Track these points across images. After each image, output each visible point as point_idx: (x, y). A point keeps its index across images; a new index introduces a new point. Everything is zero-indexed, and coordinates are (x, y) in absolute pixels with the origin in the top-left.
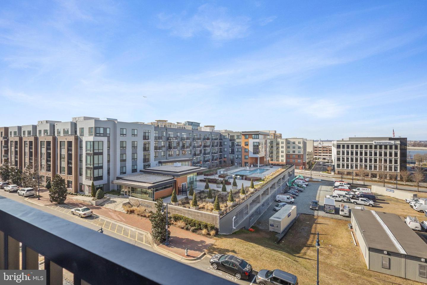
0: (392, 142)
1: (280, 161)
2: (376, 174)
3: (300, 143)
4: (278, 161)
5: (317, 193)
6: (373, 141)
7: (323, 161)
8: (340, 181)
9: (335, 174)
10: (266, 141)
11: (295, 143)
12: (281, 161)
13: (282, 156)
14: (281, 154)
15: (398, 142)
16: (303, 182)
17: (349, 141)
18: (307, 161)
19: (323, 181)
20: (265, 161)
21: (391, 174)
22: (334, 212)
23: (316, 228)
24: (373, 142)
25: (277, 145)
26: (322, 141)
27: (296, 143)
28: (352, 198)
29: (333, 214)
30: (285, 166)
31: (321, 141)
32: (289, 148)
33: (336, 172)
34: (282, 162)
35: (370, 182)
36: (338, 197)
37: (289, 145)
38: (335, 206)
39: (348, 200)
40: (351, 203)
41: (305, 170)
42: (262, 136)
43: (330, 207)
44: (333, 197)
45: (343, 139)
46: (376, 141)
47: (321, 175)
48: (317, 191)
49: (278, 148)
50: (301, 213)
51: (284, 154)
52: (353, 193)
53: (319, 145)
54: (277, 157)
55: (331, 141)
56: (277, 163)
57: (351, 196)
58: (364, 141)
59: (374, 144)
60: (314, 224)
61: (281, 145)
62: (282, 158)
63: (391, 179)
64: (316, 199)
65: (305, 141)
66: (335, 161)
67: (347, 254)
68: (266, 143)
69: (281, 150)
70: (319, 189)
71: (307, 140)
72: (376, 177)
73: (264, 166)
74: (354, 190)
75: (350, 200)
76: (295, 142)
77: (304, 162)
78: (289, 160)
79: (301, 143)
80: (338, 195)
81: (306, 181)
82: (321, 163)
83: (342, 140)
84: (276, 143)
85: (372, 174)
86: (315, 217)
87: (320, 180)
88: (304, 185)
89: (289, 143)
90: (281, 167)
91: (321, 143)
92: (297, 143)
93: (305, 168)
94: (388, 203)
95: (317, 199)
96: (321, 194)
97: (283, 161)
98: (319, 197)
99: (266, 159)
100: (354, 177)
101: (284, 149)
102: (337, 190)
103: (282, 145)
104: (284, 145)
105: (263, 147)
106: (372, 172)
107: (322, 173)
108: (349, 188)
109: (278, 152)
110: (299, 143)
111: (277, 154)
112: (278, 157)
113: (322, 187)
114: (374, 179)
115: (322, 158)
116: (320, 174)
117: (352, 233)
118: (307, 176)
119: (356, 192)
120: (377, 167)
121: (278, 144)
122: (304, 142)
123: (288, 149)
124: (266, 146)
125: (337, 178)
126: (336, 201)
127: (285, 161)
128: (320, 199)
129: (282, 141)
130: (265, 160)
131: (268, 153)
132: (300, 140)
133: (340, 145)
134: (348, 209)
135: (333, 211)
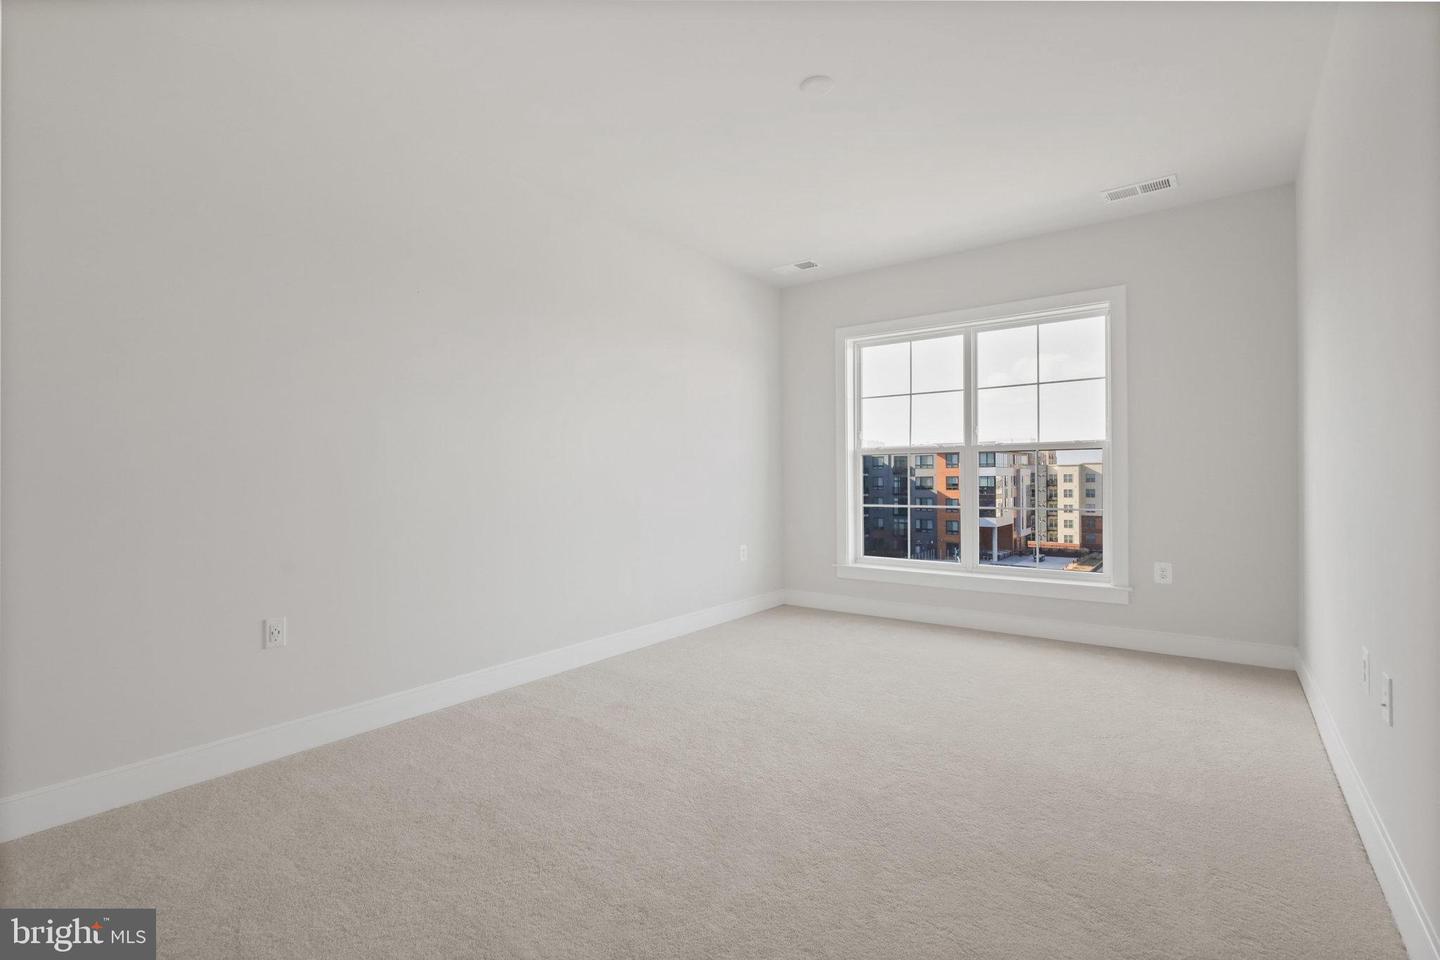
1: (1061, 540)
4: (1051, 540)
10: (1018, 471)
12: (1066, 541)
13: (1068, 524)
14: (1062, 517)
20: (1015, 540)
25: (1048, 485)
30: (1087, 557)
32: (1093, 496)
34: (1068, 544)
37: (1091, 486)
42: (1006, 455)
49: (1051, 498)
51: (1075, 517)
54: (1050, 528)
56: (1049, 545)
61: (1061, 487)
62: (1068, 531)
68: (1016, 480)
69: (1062, 501)
73: (1011, 555)
78: (1093, 537)
84: (1043, 481)
89: (1093, 480)
90: (1075, 559)
97: (1071, 542)
99: (1019, 533)
101: (1075, 501)
103: (1068, 486)
104: (1075, 486)
105: (1009, 493)
109: (1052, 510)
111: (1048, 516)
112: (1054, 528)
121: (1051, 483)
123: (1090, 500)
124: (1018, 489)
127: (1077, 541)
129: (1069, 471)
130: (1015, 536)
131: (1024, 515)
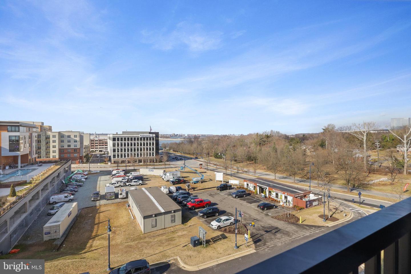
0: (151, 135)
1: (51, 157)
2: (141, 160)
3: (76, 137)
4: (48, 157)
5: (97, 184)
6: (139, 134)
7: (99, 153)
8: (117, 169)
9: (111, 163)
10: (31, 134)
11: (70, 137)
12: (53, 157)
13: (54, 152)
14: (52, 149)
15: (154, 135)
16: (82, 176)
17: (122, 134)
18: (84, 154)
19: (102, 172)
20: (30, 160)
21: (151, 158)
23: (99, 218)
24: (139, 136)
25: (46, 139)
26: (99, 135)
27: (71, 137)
28: (127, 182)
29: (114, 199)
30: (59, 162)
31: (97, 134)
32: (63, 142)
33: (113, 162)
34: (54, 158)
35: (138, 167)
36: (116, 183)
37: (62, 139)
38: (115, 192)
39: (124, 184)
40: (127, 186)
41: (82, 164)
42: (25, 128)
43: (110, 194)
44: (113, 184)
45: (117, 133)
46: (141, 135)
48: (97, 182)
49: (48, 143)
50: (82, 208)
51: (57, 149)
52: (127, 178)
53: (96, 138)
54: (47, 153)
55: (107, 134)
56: (47, 159)
57: (126, 180)
58: (133, 135)
59: (140, 137)
60: (97, 214)
61: (52, 139)
62: (54, 154)
63: (150, 162)
64: (96, 190)
65: (82, 134)
66: (111, 153)
67: (128, 229)
68: (31, 137)
69: (52, 144)
70: (99, 180)
71: (83, 133)
72: (141, 162)
73: (27, 165)
74: (128, 175)
76: (70, 135)
77: (81, 155)
78: (63, 155)
79: (78, 136)
80: (116, 182)
81: (84, 175)
82: (98, 155)
84: (44, 137)
85: (139, 160)
86: (98, 208)
87: (99, 172)
88: (83, 179)
89: (63, 137)
90: (54, 164)
91: (98, 136)
92: (72, 137)
93: (82, 162)
94: (150, 180)
95: (98, 190)
96: (101, 185)
97: (55, 157)
98: (99, 188)
99: (32, 156)
100: (127, 165)
101: (57, 144)
102: (115, 177)
103: (54, 139)
104: (57, 139)
105: (27, 142)
106: (139, 159)
107: (100, 165)
108: (124, 174)
109: (48, 147)
110: (75, 136)
111: (46, 149)
112: (49, 153)
113: (101, 178)
114: (140, 164)
115: (99, 151)
116: (98, 166)
117: (129, 210)
118: (85, 169)
119: (130, 176)
120: (142, 154)
121: (48, 138)
122: (80, 135)
123: (62, 144)
124: (31, 141)
125: (113, 167)
126: (115, 187)
127: (57, 157)
128: (101, 189)
129: (54, 134)
130: (30, 158)
131: (34, 149)
132: (76, 134)
133: (115, 138)
134: (125, 192)
135: (113, 197)
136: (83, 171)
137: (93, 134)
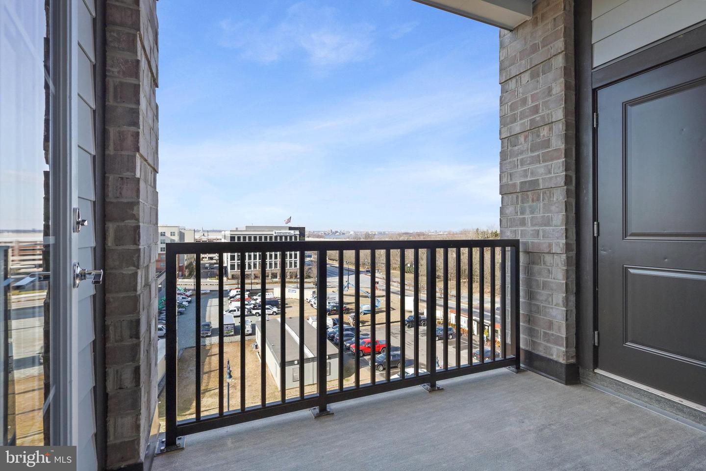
0: (292, 232)
2: (277, 273)
3: (174, 235)
5: (206, 311)
6: (273, 231)
7: (208, 262)
8: (236, 288)
9: (228, 279)
11: (164, 235)
15: (297, 232)
16: (183, 298)
17: (246, 231)
18: (186, 263)
19: (213, 293)
21: (292, 271)
22: (233, 333)
23: (210, 363)
24: (273, 233)
26: (208, 231)
27: (166, 235)
28: (254, 309)
29: (232, 335)
31: (204, 231)
33: (230, 276)
35: (271, 285)
36: (237, 310)
38: (234, 324)
39: (249, 312)
40: (253, 315)
41: (183, 279)
43: (227, 328)
44: (231, 311)
45: (237, 228)
46: (277, 231)
47: (209, 284)
48: (206, 308)
50: (185, 347)
52: (253, 302)
53: (203, 237)
55: (220, 231)
57: (252, 306)
58: (263, 231)
59: (275, 235)
60: (207, 358)
63: (291, 277)
64: (205, 321)
65: (183, 231)
66: (227, 261)
67: (255, 382)
70: (209, 304)
71: (185, 229)
72: (276, 277)
74: (255, 297)
75: (251, 312)
76: (164, 233)
77: (180, 265)
79: (176, 234)
81: (186, 295)
82: (207, 265)
83: (235, 230)
85: (273, 274)
86: (208, 348)
87: (209, 291)
88: (184, 303)
91: (206, 234)
92: (168, 234)
93: (182, 276)
94: (291, 307)
95: (207, 320)
96: (212, 312)
98: (210, 317)
100: (253, 281)
102: (233, 301)
106: (273, 272)
107: (209, 281)
108: (249, 297)
110: (172, 234)
113: (211, 302)
114: (275, 280)
115: (207, 258)
116: (207, 282)
117: (257, 353)
118: (188, 287)
119: (257, 299)
120: (277, 263)
122: (180, 232)
125: (231, 284)
126: (235, 317)
128: (212, 319)
132: (173, 230)
133: (235, 237)
134: (250, 324)
135: (231, 332)
136: (186, 290)
137: (198, 231)
